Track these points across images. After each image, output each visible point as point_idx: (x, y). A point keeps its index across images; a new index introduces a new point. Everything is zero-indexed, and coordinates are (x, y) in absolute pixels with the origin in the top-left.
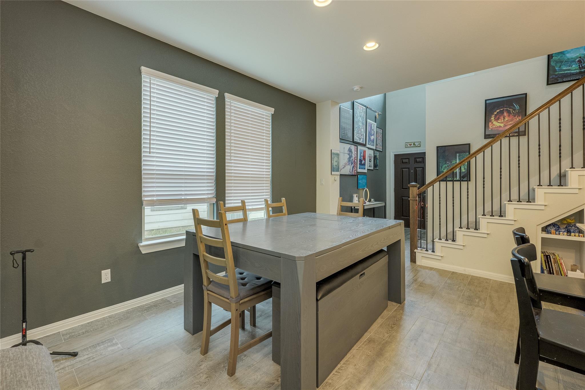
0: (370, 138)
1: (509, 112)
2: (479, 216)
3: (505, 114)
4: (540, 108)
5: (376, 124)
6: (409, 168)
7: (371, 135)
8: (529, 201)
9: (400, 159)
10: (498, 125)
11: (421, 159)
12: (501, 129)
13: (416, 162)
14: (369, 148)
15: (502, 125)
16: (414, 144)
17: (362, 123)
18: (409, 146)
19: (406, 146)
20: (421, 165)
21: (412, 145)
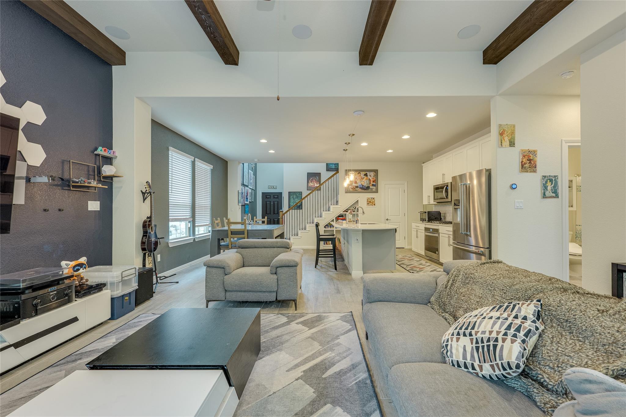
0: (250, 182)
1: (315, 180)
2: (306, 224)
3: (314, 180)
4: (326, 181)
5: (252, 172)
6: (270, 201)
7: (251, 180)
8: (321, 217)
9: (266, 196)
10: (312, 184)
11: (277, 196)
13: (274, 198)
14: (250, 188)
15: (313, 185)
17: (247, 173)
18: (270, 188)
20: (277, 200)
21: (272, 188)
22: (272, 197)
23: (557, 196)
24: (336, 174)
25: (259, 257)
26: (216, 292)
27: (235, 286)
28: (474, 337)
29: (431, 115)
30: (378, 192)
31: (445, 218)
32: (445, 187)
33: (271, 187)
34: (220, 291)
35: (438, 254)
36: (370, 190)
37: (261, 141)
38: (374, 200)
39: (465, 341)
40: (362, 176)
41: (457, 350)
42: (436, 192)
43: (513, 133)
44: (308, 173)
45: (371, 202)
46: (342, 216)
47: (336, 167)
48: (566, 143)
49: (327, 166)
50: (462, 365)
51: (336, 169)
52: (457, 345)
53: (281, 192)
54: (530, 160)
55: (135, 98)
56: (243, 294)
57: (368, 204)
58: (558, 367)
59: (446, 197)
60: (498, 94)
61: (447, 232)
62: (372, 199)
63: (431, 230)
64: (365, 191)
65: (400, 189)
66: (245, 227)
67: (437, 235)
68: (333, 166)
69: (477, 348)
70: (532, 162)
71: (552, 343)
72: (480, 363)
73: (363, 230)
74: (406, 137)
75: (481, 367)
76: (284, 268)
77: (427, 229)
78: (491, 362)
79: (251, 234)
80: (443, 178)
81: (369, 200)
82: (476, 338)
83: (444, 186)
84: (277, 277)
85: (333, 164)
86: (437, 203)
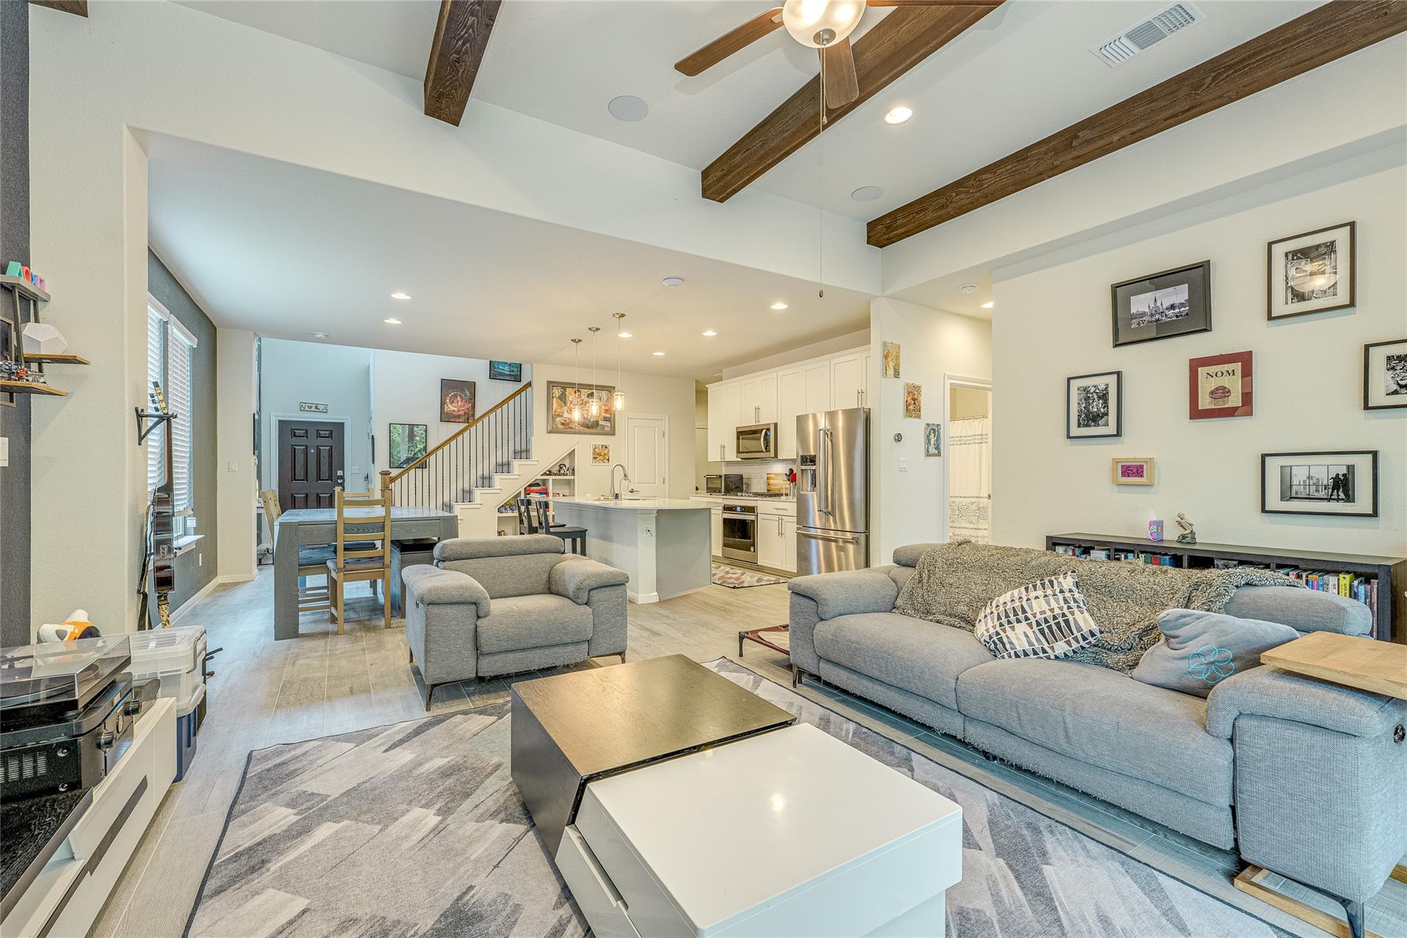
1: (461, 397)
3: (459, 398)
6: (306, 446)
9: (291, 430)
10: (453, 408)
12: (455, 413)
13: (320, 437)
15: (456, 409)
16: (316, 407)
18: (307, 408)
19: (302, 408)
20: (329, 441)
21: (313, 409)
22: (312, 434)
23: (939, 455)
24: (526, 389)
25: (506, 575)
26: (456, 660)
27: (506, 639)
28: (1033, 620)
29: (779, 306)
30: (614, 435)
31: (748, 486)
32: (764, 431)
33: (311, 407)
34: (466, 658)
35: (754, 551)
36: (599, 428)
37: (394, 296)
38: (606, 451)
39: (1022, 627)
40: (583, 397)
41: (1018, 639)
42: (742, 439)
43: (898, 357)
44: (442, 380)
45: (601, 455)
46: (538, 485)
47: (513, 371)
48: (948, 378)
49: (492, 368)
50: (1030, 652)
51: (513, 375)
52: (1015, 634)
53: (343, 421)
54: (914, 399)
55: (125, 128)
56: (519, 655)
57: (594, 458)
58: (1114, 629)
59: (766, 449)
60: (884, 295)
61: (775, 512)
62: (604, 448)
63: (739, 509)
64: (590, 430)
65: (656, 429)
66: (388, 512)
67: (753, 518)
68: (507, 368)
69: (1042, 631)
70: (917, 403)
71: (1099, 610)
72: (1049, 644)
73: (658, 510)
74: (710, 333)
75: (1052, 648)
76: (604, 589)
77: (727, 509)
78: (1066, 638)
79: (398, 529)
80: (757, 416)
81: (597, 450)
82: (1037, 621)
83: (762, 430)
84: (591, 610)
85: (506, 363)
86: (742, 459)
